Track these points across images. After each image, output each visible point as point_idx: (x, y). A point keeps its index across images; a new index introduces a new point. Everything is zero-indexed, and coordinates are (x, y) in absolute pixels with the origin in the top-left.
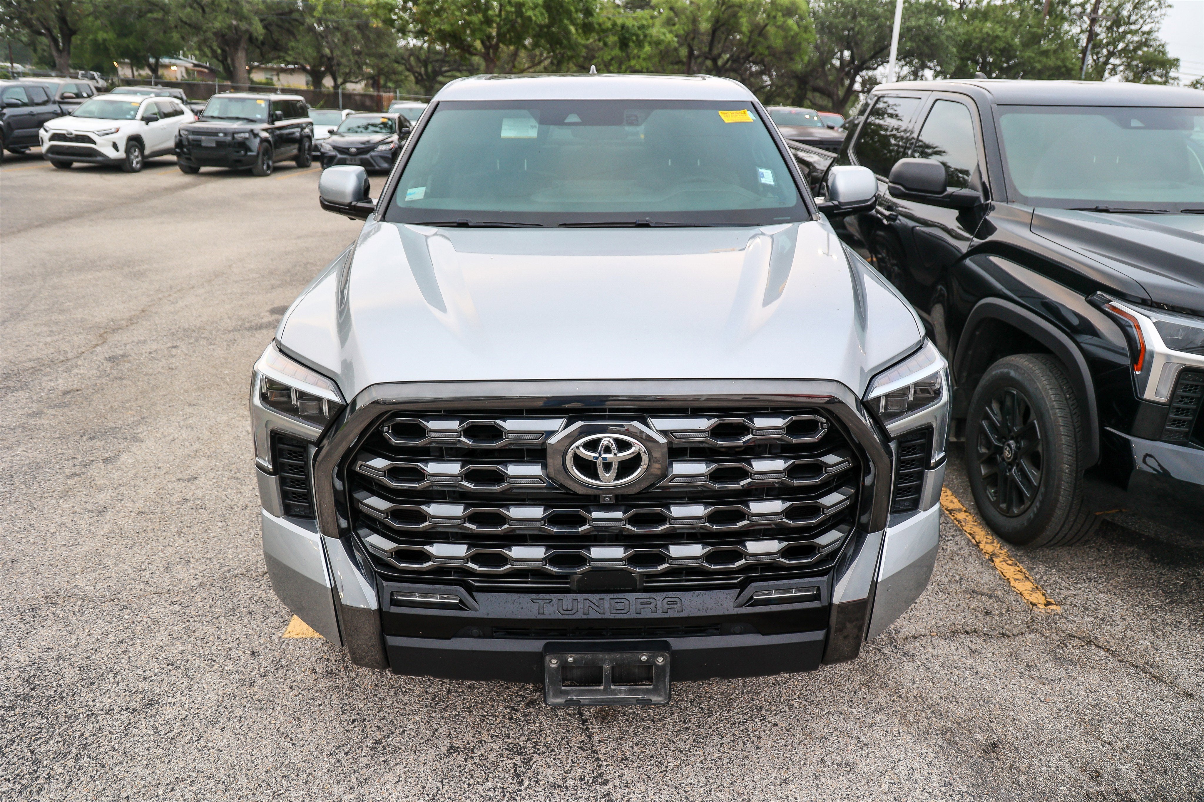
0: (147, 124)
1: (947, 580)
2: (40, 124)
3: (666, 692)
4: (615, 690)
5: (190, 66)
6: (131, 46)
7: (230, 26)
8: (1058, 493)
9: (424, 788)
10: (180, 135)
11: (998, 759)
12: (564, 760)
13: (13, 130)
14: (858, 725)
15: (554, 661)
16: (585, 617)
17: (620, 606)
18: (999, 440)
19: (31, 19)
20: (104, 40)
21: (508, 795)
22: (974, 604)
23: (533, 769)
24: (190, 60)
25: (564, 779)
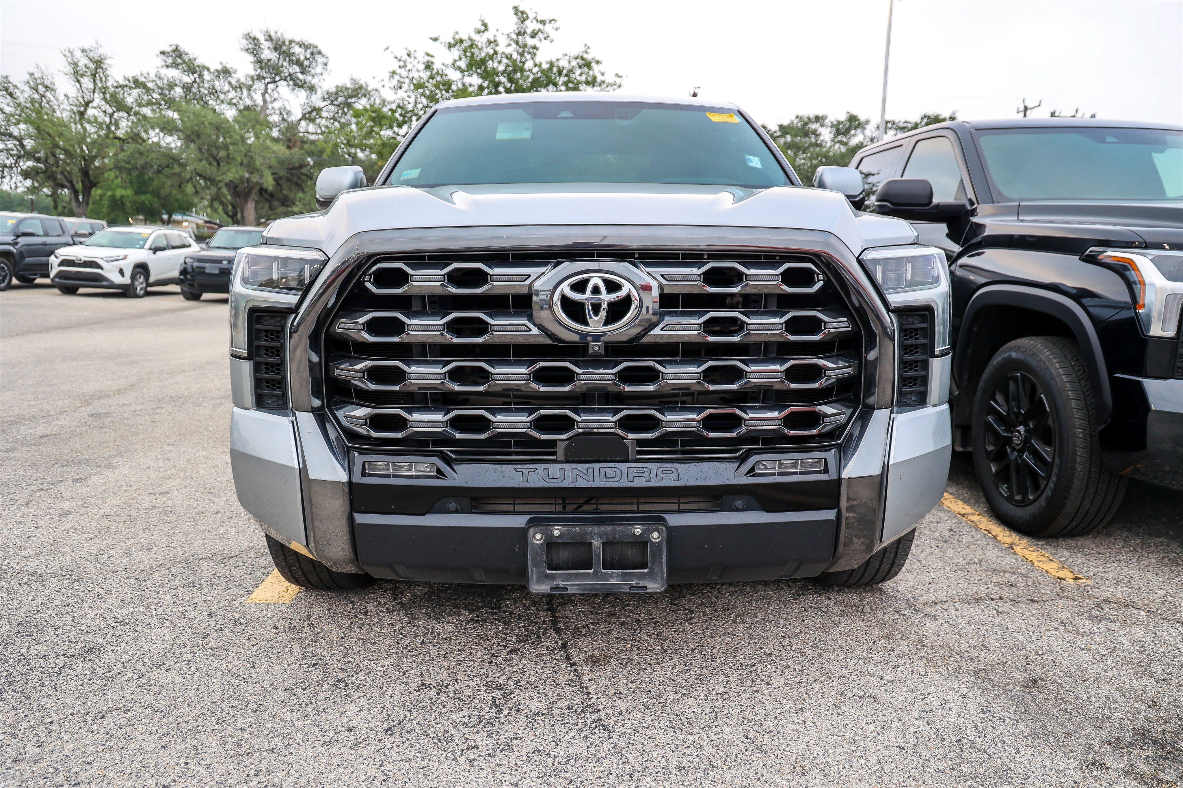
0: (154, 253)
1: (964, 562)
2: (52, 253)
3: (662, 576)
4: (606, 574)
5: (201, 222)
6: (147, 202)
7: (242, 178)
8: (1074, 461)
9: (389, 715)
10: (185, 263)
11: (1040, 692)
12: (550, 694)
13: (25, 258)
14: (879, 667)
15: (538, 536)
16: (572, 485)
17: (610, 474)
18: (1006, 431)
19: (56, 172)
20: (122, 197)
21: (484, 721)
22: (996, 579)
23: (514, 701)
24: (201, 217)
25: (550, 709)
